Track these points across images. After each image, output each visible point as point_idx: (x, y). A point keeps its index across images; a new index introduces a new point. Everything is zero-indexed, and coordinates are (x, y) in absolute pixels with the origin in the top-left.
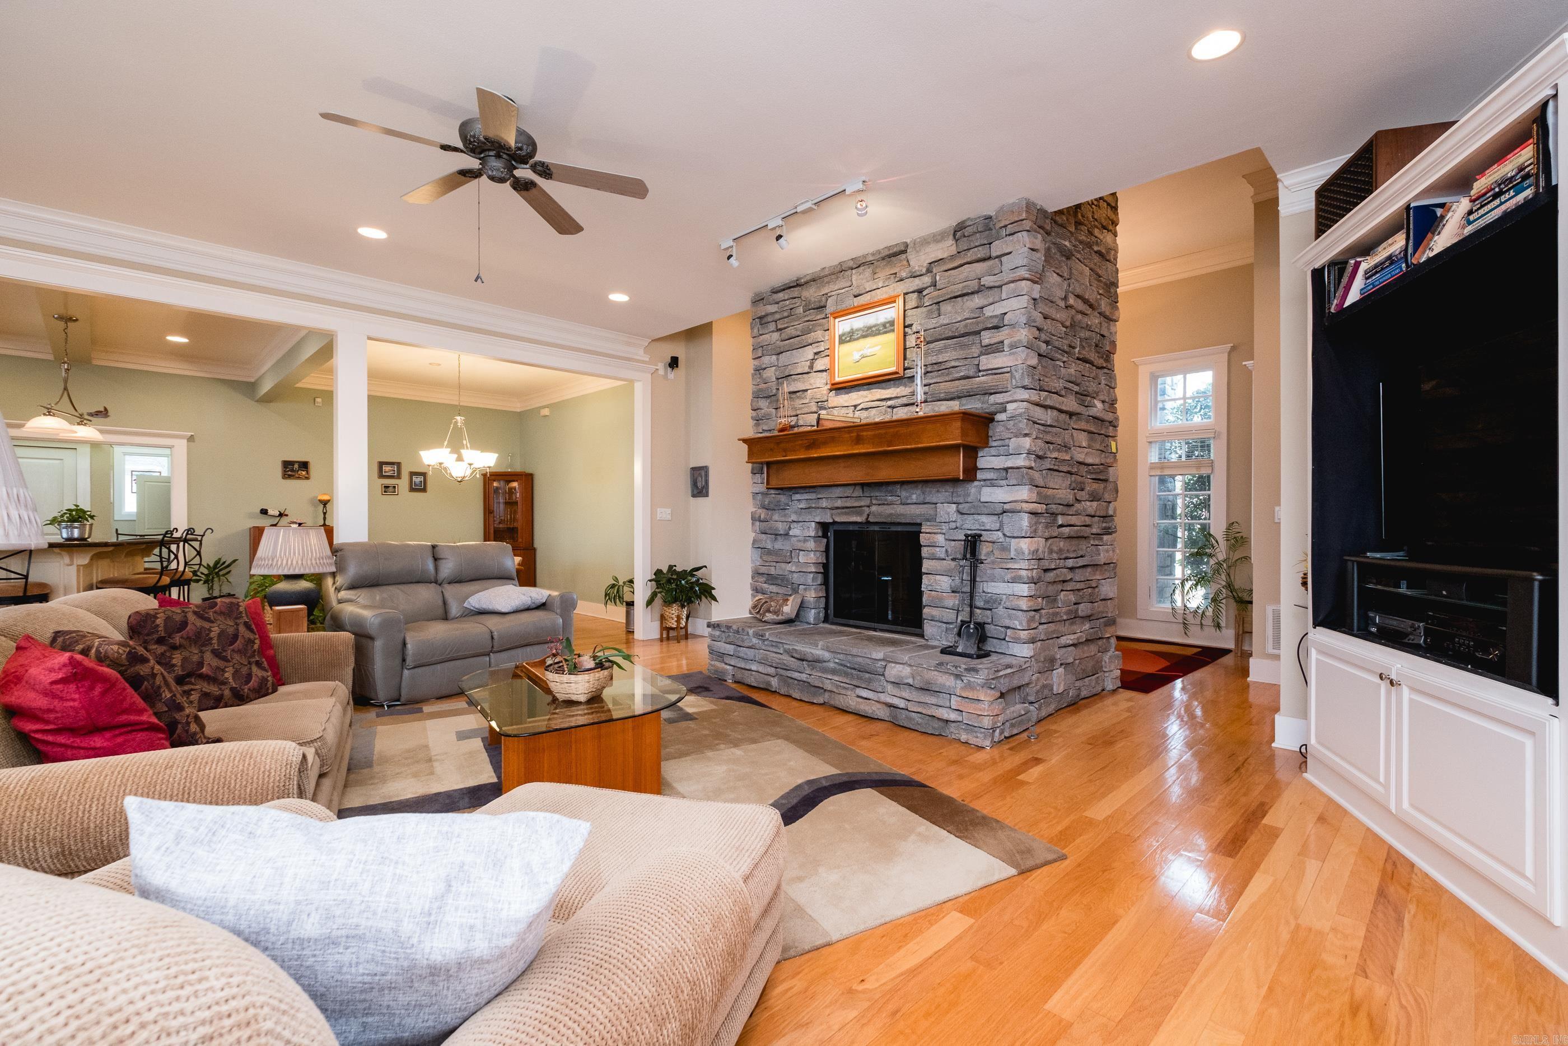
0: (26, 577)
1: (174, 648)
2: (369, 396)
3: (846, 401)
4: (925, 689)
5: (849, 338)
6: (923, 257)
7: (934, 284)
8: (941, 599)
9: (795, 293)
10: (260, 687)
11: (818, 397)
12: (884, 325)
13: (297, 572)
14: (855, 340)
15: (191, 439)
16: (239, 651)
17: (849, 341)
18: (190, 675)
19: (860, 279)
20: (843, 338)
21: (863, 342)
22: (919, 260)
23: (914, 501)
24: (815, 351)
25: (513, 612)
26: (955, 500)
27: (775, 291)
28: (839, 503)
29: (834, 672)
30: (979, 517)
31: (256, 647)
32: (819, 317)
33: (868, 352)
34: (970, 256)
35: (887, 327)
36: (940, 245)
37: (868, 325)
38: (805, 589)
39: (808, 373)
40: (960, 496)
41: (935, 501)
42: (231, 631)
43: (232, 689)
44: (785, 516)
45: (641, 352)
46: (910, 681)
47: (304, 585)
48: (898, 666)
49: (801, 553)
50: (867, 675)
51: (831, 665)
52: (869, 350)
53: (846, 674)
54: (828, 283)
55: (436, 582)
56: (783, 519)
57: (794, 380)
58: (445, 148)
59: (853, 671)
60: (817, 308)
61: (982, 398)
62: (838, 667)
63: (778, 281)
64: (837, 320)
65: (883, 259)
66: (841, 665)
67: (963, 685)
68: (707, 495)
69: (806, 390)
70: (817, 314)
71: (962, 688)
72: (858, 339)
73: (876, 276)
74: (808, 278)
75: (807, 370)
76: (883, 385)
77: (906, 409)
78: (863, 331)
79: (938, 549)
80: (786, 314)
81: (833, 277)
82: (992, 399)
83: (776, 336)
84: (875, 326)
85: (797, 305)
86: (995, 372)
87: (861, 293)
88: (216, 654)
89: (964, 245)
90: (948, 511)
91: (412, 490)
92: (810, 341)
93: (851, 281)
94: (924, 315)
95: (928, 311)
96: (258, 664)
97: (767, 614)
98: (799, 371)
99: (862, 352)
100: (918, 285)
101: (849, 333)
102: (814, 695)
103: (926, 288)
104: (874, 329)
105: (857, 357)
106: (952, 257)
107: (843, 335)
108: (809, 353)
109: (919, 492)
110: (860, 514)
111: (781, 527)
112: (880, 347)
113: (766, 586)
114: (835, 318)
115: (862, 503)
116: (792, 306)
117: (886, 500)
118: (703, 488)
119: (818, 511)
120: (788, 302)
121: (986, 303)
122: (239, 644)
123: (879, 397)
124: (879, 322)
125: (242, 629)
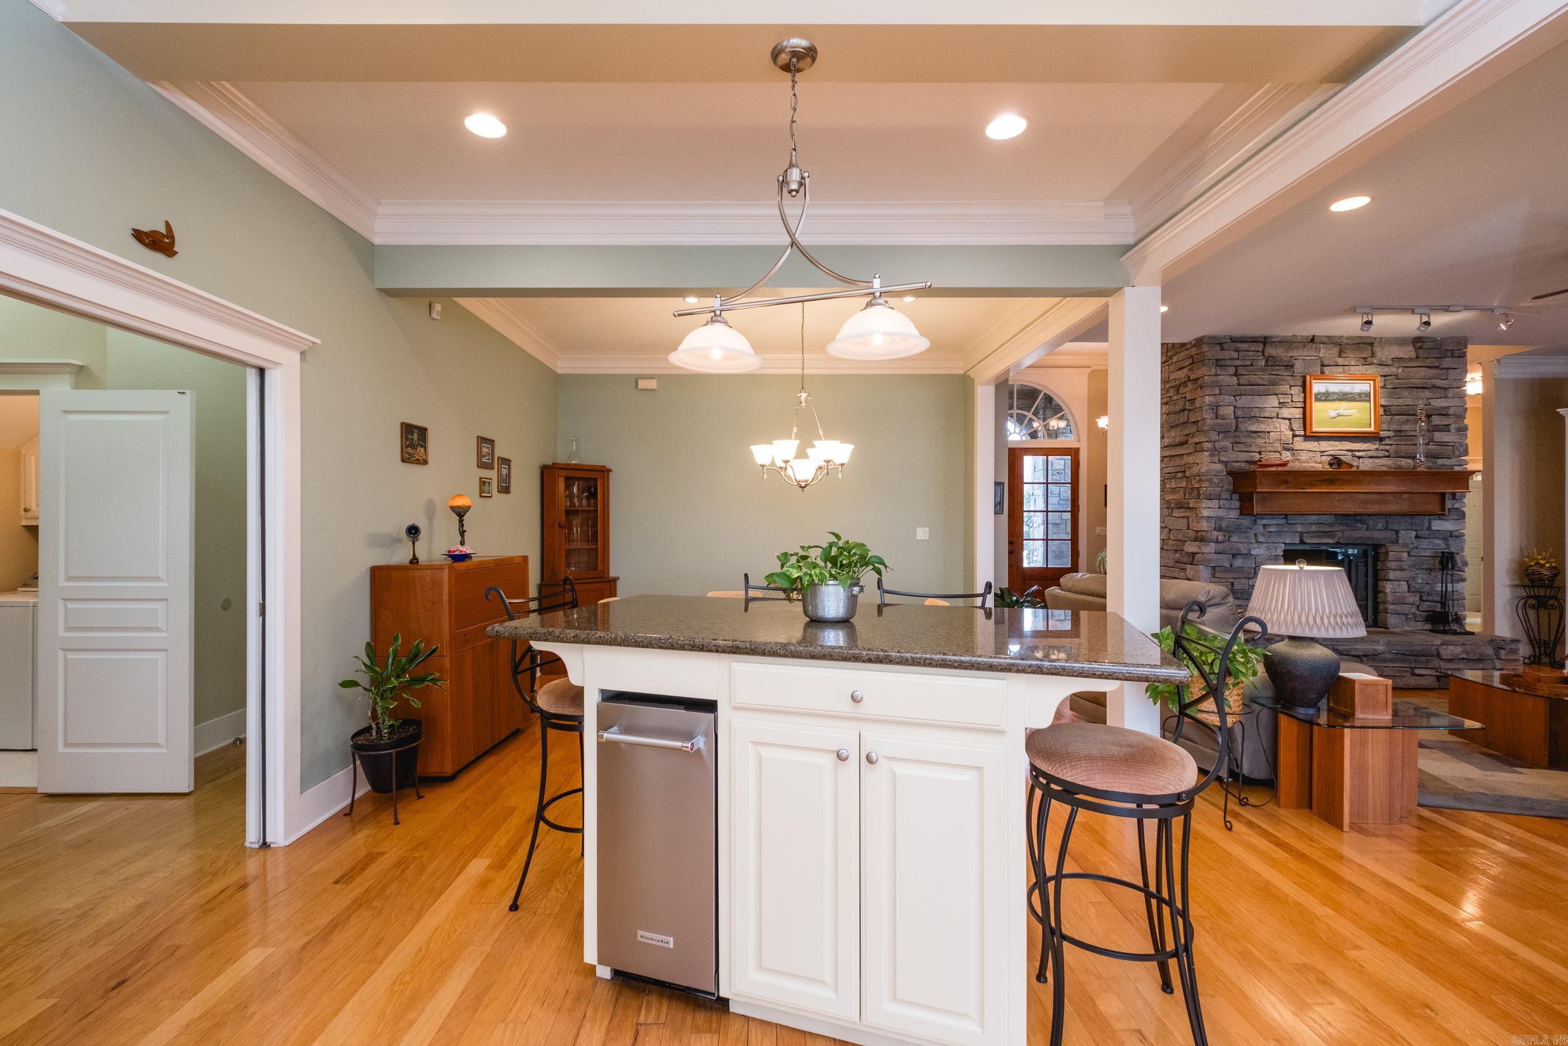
3: (1315, 447)
5: (1326, 397)
6: (1387, 353)
7: (1397, 374)
8: (1404, 598)
9: (1258, 347)
11: (1283, 439)
12: (1360, 394)
14: (1330, 400)
17: (1324, 400)
19: (1327, 353)
20: (1319, 397)
21: (1337, 404)
22: (1385, 354)
23: (1380, 528)
24: (1282, 401)
26: (1414, 528)
27: (1235, 340)
30: (1434, 540)
32: (1287, 374)
33: (1345, 412)
34: (1428, 363)
35: (1363, 397)
36: (1402, 348)
37: (1344, 391)
39: (1272, 418)
40: (1418, 525)
41: (1397, 528)
44: (1247, 537)
52: (1346, 411)
54: (1298, 349)
56: (1244, 540)
57: (1259, 422)
60: (1285, 367)
61: (1432, 459)
64: (1314, 382)
65: (1353, 344)
69: (1271, 432)
70: (1285, 372)
72: (1333, 400)
73: (1343, 355)
74: (1278, 339)
75: (1273, 415)
76: (1354, 439)
77: (1371, 460)
78: (1339, 395)
79: (1403, 563)
80: (1248, 363)
81: (1300, 344)
82: (1440, 462)
83: (1234, 379)
84: (1351, 394)
85: (1260, 358)
86: (1441, 444)
87: (1331, 364)
89: (1421, 353)
90: (1407, 536)
92: (1277, 392)
93: (1319, 352)
95: (1391, 392)
98: (1266, 415)
99: (1338, 412)
100: (1387, 372)
101: (1324, 394)
103: (1390, 375)
104: (1348, 395)
105: (1333, 414)
106: (1410, 359)
107: (1319, 394)
108: (1273, 401)
109: (1383, 522)
110: (1332, 537)
111: (1243, 548)
112: (1356, 411)
114: (1313, 379)
115: (1336, 529)
116: (1255, 358)
120: (1250, 353)
121: (1435, 397)
123: (1349, 448)
124: (1354, 391)
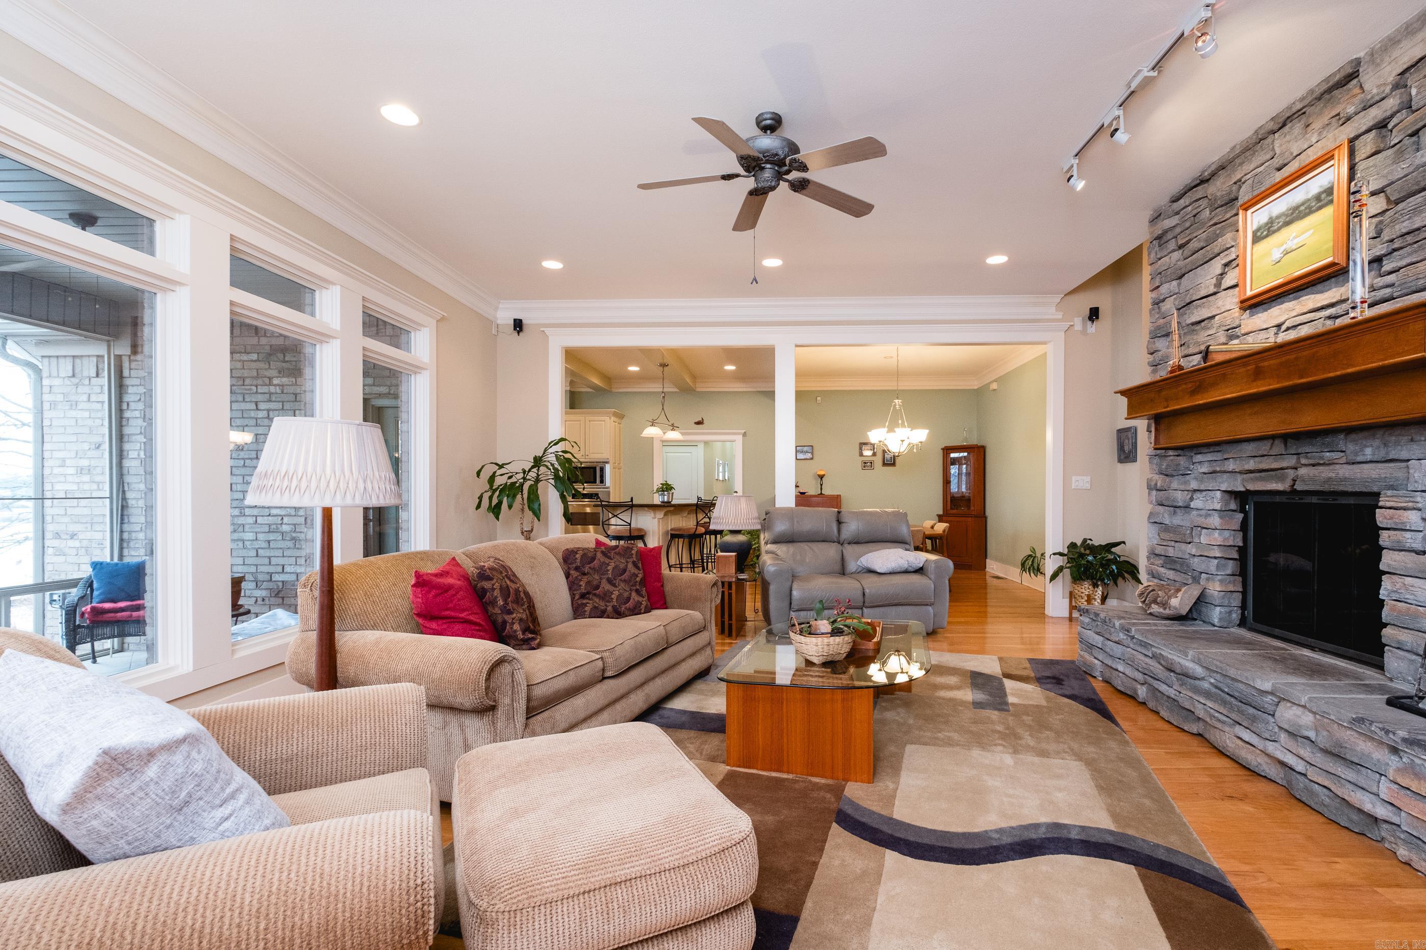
0: (630, 524)
1: (584, 574)
2: (796, 392)
3: (1265, 322)
4: (1336, 754)
5: (1266, 231)
7: (1408, 106)
8: (1414, 616)
9: (1199, 192)
10: (635, 608)
11: (1228, 323)
12: (1318, 198)
13: (737, 528)
14: (1274, 232)
15: (744, 435)
16: (625, 581)
17: (1267, 236)
18: (588, 593)
19: (1287, 142)
20: (1259, 234)
21: (1285, 232)
22: (1380, 77)
23: (1369, 458)
24: (1223, 262)
25: (890, 573)
27: (1175, 200)
28: (1251, 465)
29: (1207, 694)
31: (638, 579)
32: (1228, 215)
33: (1294, 244)
35: (1324, 198)
37: (1294, 205)
38: (1208, 579)
39: (1215, 294)
41: (1406, 456)
42: (622, 566)
43: (613, 607)
44: (1186, 483)
45: (1053, 310)
46: (1312, 734)
47: (741, 538)
48: (1295, 708)
49: (1204, 530)
50: (1251, 711)
51: (1205, 685)
52: (1296, 241)
53: (1224, 703)
54: (1241, 164)
55: (839, 543)
56: (1182, 487)
57: (1197, 307)
58: (727, 177)
59: (1232, 699)
60: (1226, 204)
62: (1214, 690)
63: (1176, 187)
64: (1249, 212)
65: (1319, 99)
66: (1216, 687)
67: (1400, 765)
68: (1135, 461)
69: (1213, 317)
70: (1226, 212)
71: (1398, 770)
72: (1279, 229)
73: (1307, 130)
74: (1213, 168)
75: (1212, 289)
76: (1319, 287)
78: (1287, 216)
79: (1408, 535)
80: (1188, 224)
81: (1248, 153)
83: (1177, 255)
84: (1303, 204)
85: (1202, 207)
87: (1286, 162)
88: (610, 581)
91: (884, 464)
92: (1216, 251)
93: (1273, 149)
94: (1389, 161)
95: (1395, 153)
96: (637, 591)
97: (1153, 605)
98: (1203, 293)
99: (1282, 249)
100: (1376, 117)
101: (1267, 224)
102: (1186, 719)
103: (1392, 116)
104: (1302, 208)
105: (1277, 255)
107: (1258, 229)
108: (1217, 266)
109: (1377, 443)
110: (1282, 479)
111: (1180, 497)
112: (1311, 232)
113: (1162, 570)
114: (1246, 209)
115: (1284, 464)
116: (1195, 212)
117: (1322, 458)
118: (1130, 452)
119: (1225, 476)
120: (1190, 208)
122: (625, 576)
123: (1312, 306)
124: (1310, 196)
125: (630, 566)
